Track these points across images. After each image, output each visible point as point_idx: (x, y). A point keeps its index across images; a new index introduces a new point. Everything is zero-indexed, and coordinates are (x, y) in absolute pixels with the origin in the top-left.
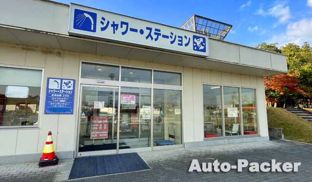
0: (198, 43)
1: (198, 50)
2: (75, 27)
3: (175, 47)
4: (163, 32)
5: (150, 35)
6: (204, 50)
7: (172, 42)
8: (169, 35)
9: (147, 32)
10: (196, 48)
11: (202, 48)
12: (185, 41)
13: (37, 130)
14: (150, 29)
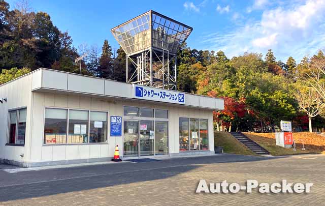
0: (181, 98)
1: (181, 101)
2: (136, 95)
3: (171, 101)
4: (166, 94)
5: (161, 96)
6: (183, 101)
7: (170, 99)
8: (169, 95)
9: (160, 94)
10: (180, 101)
11: (182, 100)
12: (175, 97)
13: (107, 145)
14: (161, 92)
